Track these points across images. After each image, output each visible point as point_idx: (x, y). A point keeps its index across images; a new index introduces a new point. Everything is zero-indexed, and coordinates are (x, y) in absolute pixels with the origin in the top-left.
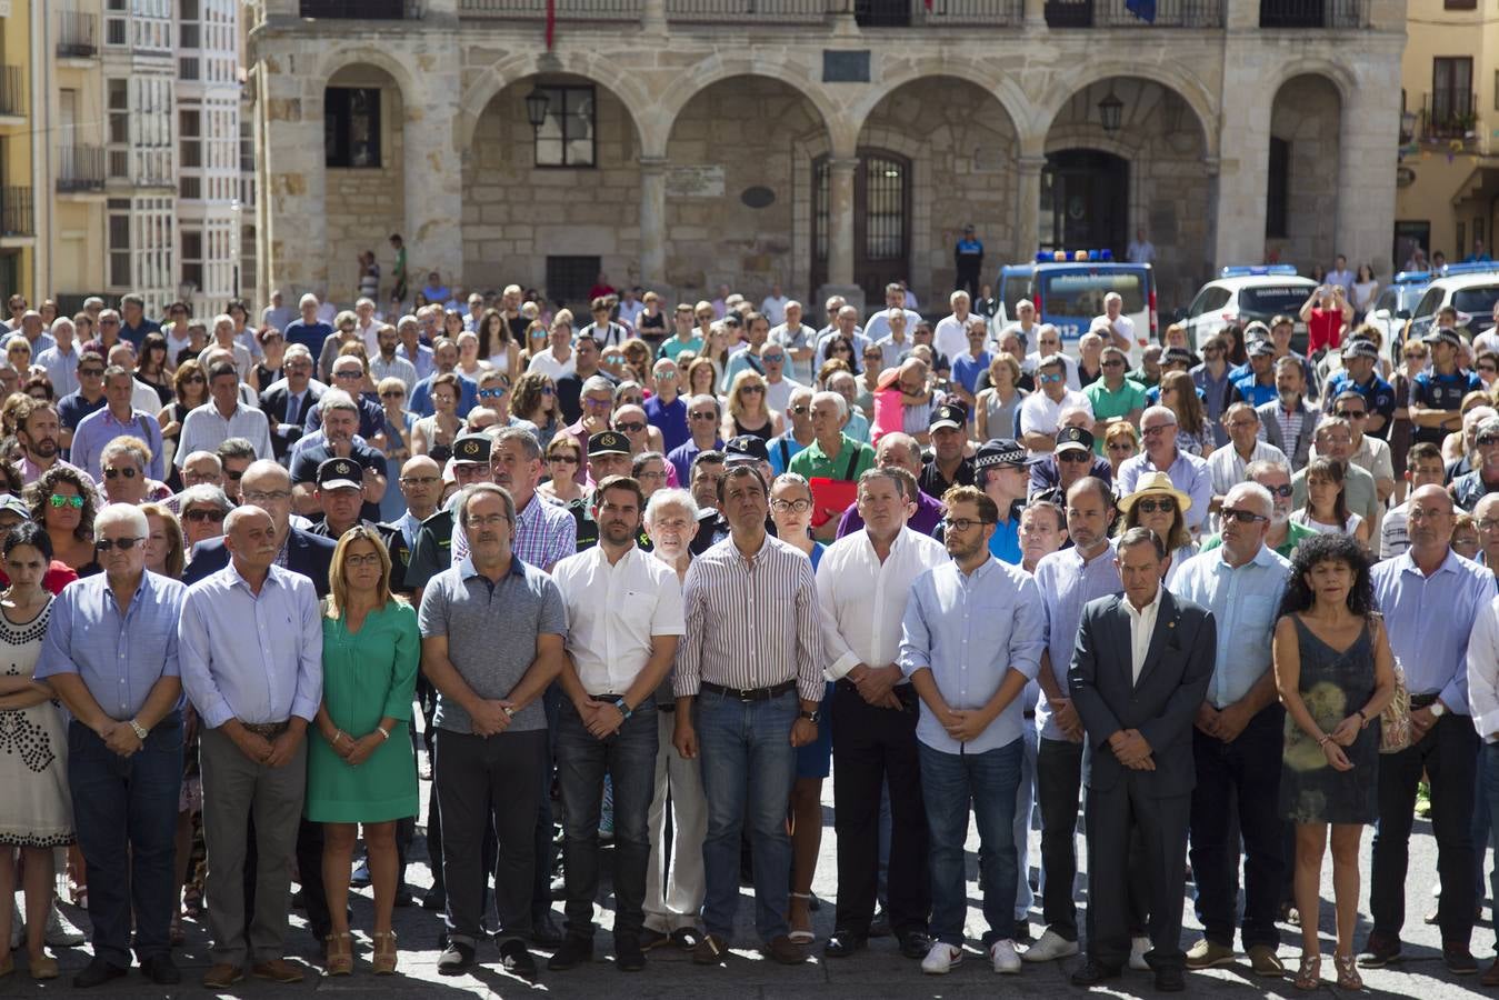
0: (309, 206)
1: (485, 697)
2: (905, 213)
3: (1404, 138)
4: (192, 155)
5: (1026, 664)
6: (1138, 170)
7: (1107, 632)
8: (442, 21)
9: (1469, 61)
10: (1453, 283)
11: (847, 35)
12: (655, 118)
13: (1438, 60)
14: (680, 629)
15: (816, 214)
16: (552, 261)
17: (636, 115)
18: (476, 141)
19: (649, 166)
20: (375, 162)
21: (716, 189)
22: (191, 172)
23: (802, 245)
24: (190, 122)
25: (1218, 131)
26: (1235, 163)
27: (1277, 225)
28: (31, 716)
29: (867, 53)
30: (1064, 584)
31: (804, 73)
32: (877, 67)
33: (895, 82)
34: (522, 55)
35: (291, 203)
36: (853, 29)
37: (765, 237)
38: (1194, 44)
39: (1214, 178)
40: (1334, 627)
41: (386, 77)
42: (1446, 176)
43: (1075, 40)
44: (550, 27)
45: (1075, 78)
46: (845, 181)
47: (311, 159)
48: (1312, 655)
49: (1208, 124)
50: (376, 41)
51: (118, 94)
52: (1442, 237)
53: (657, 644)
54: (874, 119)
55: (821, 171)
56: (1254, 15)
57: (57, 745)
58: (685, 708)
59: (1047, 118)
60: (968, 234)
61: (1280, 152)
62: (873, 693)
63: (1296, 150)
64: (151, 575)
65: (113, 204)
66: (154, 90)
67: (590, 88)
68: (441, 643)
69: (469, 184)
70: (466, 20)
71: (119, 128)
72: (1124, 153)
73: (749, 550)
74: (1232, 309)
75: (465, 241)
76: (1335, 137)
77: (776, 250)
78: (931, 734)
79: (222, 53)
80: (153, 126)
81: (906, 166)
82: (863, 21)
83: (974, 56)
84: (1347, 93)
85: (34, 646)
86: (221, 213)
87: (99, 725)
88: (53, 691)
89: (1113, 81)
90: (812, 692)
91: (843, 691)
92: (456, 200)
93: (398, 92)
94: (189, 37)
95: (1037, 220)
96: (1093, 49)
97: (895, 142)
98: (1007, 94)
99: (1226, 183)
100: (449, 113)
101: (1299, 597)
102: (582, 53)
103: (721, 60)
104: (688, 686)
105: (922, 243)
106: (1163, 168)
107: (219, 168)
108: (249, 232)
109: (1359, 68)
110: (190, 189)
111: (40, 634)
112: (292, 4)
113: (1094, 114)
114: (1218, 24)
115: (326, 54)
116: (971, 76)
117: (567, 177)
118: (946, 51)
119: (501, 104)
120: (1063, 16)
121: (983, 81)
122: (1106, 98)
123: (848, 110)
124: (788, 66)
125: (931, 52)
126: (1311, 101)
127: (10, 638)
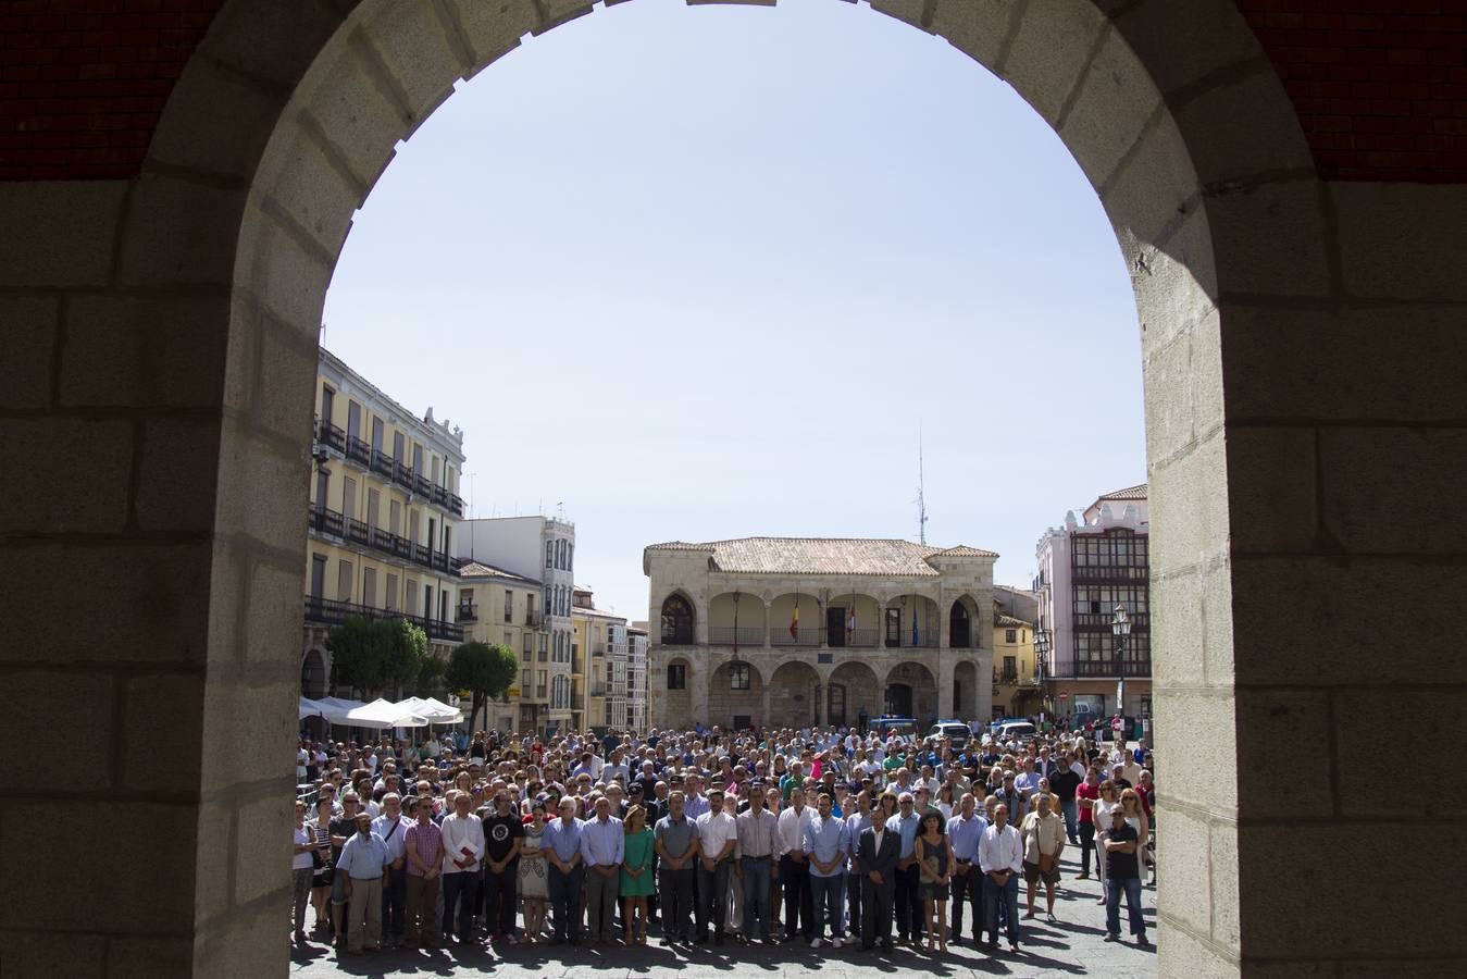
0: (661, 701)
1: (674, 858)
2: (844, 704)
3: (995, 681)
4: (631, 685)
5: (844, 849)
6: (914, 690)
7: (868, 839)
8: (703, 645)
9: (1014, 658)
10: (1006, 726)
11: (825, 650)
12: (767, 675)
13: (1006, 658)
14: (736, 838)
15: (816, 704)
16: (736, 718)
17: (761, 673)
18: (713, 681)
19: (765, 689)
20: (683, 687)
21: (786, 696)
22: (630, 690)
23: (812, 712)
24: (631, 675)
25: (938, 678)
26: (943, 688)
27: (957, 707)
28: (538, 861)
29: (830, 656)
30: (856, 824)
31: (812, 660)
32: (834, 659)
33: (840, 663)
34: (727, 655)
35: (657, 700)
36: (827, 647)
37: (801, 710)
38: (930, 652)
39: (937, 693)
40: (933, 838)
41: (687, 662)
42: (1008, 694)
43: (894, 651)
44: (735, 647)
45: (894, 662)
46: (825, 693)
47: (664, 687)
48: (929, 850)
49: (935, 676)
50: (684, 652)
51: (610, 667)
52: (1009, 710)
53: (728, 841)
54: (833, 674)
55: (818, 690)
56: (948, 645)
57: (546, 870)
58: (738, 863)
59: (886, 674)
60: (863, 709)
61: (957, 685)
62: (797, 859)
63: (962, 685)
64: (575, 819)
65: (607, 699)
66: (620, 665)
67: (748, 665)
68: (660, 841)
69: (711, 693)
70: (711, 645)
71: (610, 677)
72: (911, 685)
73: (757, 812)
74: (941, 733)
75: (709, 711)
76: (973, 680)
77: (803, 714)
78: (814, 871)
79: (640, 654)
80: (620, 676)
81: (844, 688)
82: (830, 645)
83: (864, 656)
84: (977, 667)
85: (539, 839)
86: (639, 703)
87: (559, 864)
88: (544, 853)
89: (906, 663)
90: (777, 858)
91: (787, 858)
92: (707, 698)
93: (689, 666)
94: (632, 650)
95: (883, 704)
96: (900, 654)
97: (840, 681)
98: (874, 667)
99: (941, 694)
100: (705, 672)
101: (922, 829)
102: (745, 655)
103: (786, 657)
104: (738, 855)
105: (849, 713)
106: (923, 690)
107: (639, 689)
108: (647, 708)
109: (980, 660)
110: (630, 695)
111: (541, 835)
112: (659, 640)
113: (901, 673)
114: (937, 646)
115: (669, 655)
116: (863, 661)
117: (740, 692)
118: (855, 654)
119: (721, 670)
120: (891, 644)
121: (867, 663)
122: (904, 668)
123: (826, 672)
124: (807, 658)
125: (851, 654)
126: (966, 669)
127: (533, 837)
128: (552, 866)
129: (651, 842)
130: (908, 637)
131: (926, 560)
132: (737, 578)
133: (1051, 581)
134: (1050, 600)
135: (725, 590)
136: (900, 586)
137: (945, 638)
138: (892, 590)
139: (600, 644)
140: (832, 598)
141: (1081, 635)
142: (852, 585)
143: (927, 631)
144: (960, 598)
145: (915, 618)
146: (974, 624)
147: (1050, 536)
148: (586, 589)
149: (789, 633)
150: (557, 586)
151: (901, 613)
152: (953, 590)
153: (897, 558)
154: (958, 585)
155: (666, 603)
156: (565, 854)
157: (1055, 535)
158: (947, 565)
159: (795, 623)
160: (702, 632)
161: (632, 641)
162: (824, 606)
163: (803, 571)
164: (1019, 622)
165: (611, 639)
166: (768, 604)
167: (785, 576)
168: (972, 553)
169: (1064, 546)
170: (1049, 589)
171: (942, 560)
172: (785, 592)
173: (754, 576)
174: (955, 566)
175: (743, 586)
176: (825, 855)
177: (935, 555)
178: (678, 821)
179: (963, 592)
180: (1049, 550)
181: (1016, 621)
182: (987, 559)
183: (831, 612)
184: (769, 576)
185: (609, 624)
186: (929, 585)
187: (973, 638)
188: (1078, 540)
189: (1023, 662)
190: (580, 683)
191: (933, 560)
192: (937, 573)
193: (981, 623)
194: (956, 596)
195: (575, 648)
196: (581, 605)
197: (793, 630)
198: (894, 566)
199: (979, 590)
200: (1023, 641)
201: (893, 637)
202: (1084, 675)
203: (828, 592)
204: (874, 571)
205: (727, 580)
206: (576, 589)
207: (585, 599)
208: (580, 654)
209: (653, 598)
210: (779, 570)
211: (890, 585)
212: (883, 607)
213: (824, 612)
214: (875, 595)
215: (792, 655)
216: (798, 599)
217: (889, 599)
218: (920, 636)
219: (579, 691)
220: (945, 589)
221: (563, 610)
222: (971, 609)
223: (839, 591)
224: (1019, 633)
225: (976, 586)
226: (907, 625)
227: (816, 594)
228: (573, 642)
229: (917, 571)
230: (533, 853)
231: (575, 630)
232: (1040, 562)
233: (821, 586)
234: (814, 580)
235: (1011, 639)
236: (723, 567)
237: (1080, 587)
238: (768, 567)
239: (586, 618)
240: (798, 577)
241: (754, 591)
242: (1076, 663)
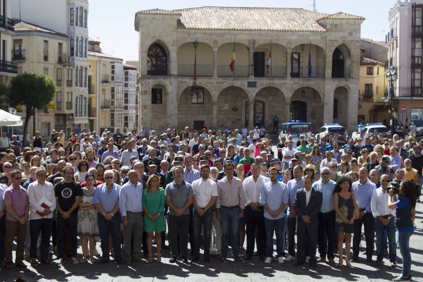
0: (148, 111)
1: (178, 208)
2: (263, 113)
3: (359, 99)
4: (126, 101)
5: (286, 202)
6: (308, 105)
7: (301, 196)
8: (174, 76)
9: (371, 85)
10: (369, 127)
11: (252, 79)
12: (215, 94)
13: (366, 85)
14: (217, 195)
15: (246, 113)
16: (195, 122)
17: (212, 94)
18: (181, 99)
19: (214, 104)
20: (161, 103)
21: (227, 108)
22: (126, 105)
23: (243, 119)
24: (126, 95)
25: (324, 97)
26: (327, 104)
27: (335, 115)
28: (91, 211)
29: (256, 82)
30: (293, 186)
31: (244, 86)
32: (258, 85)
33: (262, 87)
34: (189, 82)
35: (145, 111)
36: (253, 77)
37: (236, 117)
38: (319, 81)
39: (323, 106)
40: (345, 195)
41: (163, 86)
42: (367, 107)
43: (296, 80)
44: (195, 77)
45: (296, 87)
46: (252, 107)
47: (149, 102)
49: (322, 96)
50: (162, 80)
51: (113, 90)
52: (367, 118)
53: (212, 198)
54: (257, 95)
55: (247, 104)
56: (331, 76)
57: (96, 217)
58: (218, 211)
59: (291, 94)
60: (276, 117)
61: (336, 102)
62: (254, 208)
63: (339, 101)
64: (114, 184)
65: (111, 111)
66: (120, 89)
67: (202, 89)
68: (169, 198)
69: (179, 106)
70: (180, 75)
71: (113, 96)
72: (306, 101)
73: (230, 179)
74: (327, 132)
75: (178, 118)
76: (346, 99)
77: (238, 120)
78: (267, 215)
79: (132, 82)
80: (119, 96)
81: (264, 104)
82: (255, 76)
83: (277, 83)
84: (348, 90)
85: (91, 198)
86: (132, 112)
87: (104, 214)
88: (95, 206)
89: (303, 88)
90: (243, 207)
91: (249, 207)
92: (177, 110)
93: (166, 89)
94: (126, 79)
95: (289, 114)
96: (300, 81)
97: (261, 99)
98: (283, 90)
99: (325, 107)
100: (176, 93)
102: (201, 82)
103: (227, 83)
104: (218, 206)
105: (267, 118)
106: (313, 104)
107: (131, 104)
108: (137, 116)
109: (351, 86)
110: (126, 108)
111: (93, 195)
112: (146, 73)
113: (300, 94)
114: (324, 77)
115: (152, 82)
116: (276, 86)
117: (198, 105)
118: (271, 82)
119: (185, 91)
120: (294, 75)
121: (278, 87)
122: (302, 91)
123: (252, 93)
124: (241, 84)
125: (268, 82)
126: (341, 92)
127: (87, 196)
128: (100, 216)
129: (163, 198)
130: (305, 71)
131: (318, 21)
132: (196, 33)
133: (398, 35)
134: (397, 47)
135: (189, 40)
136: (300, 38)
137: (329, 72)
138: (296, 41)
139: (106, 76)
140: (256, 46)
141: (416, 70)
142: (269, 38)
143: (317, 68)
144: (339, 46)
145: (310, 59)
146: (348, 63)
147: (399, 6)
148: (96, 40)
149: (229, 68)
150: (78, 37)
151: (301, 55)
152: (334, 41)
153: (298, 20)
154: (337, 38)
155: (150, 49)
156: (108, 206)
157: (402, 6)
158: (331, 25)
159: (233, 62)
160: (173, 68)
161: (126, 74)
162: (252, 51)
163: (239, 28)
164: (376, 62)
165: (113, 72)
166: (216, 49)
167: (227, 32)
168: (347, 17)
169: (407, 13)
170: (397, 41)
171: (329, 22)
172: (226, 42)
173: (207, 31)
174: (336, 26)
175: (200, 38)
176: (274, 205)
177: (323, 18)
178: (180, 185)
179: (341, 42)
180: (398, 15)
181: (373, 61)
182: (357, 21)
183: (256, 55)
184: (216, 32)
185: (112, 63)
186: (319, 37)
187: (346, 72)
188: (417, 9)
189: (377, 87)
190: (93, 101)
191: (322, 22)
192: (325, 30)
193: (352, 62)
194: (336, 45)
195: (90, 78)
196: (93, 50)
197: (232, 66)
198: (297, 25)
199: (351, 41)
200: (378, 74)
201: (296, 71)
202: (417, 96)
203: (254, 42)
204: (284, 29)
205: (189, 34)
206: (90, 40)
207: (96, 46)
208: (93, 82)
209: (142, 45)
210: (223, 28)
211: (294, 37)
212: (289, 51)
213: (252, 55)
214: (284, 44)
215: (232, 82)
216: (235, 46)
217: (293, 46)
218: (313, 70)
219: (93, 105)
220: (330, 40)
221: (81, 53)
222: (346, 54)
223: (261, 41)
224: (375, 69)
225: (349, 38)
226: (304, 63)
227: (246, 43)
228: (89, 73)
229: (312, 29)
230: (88, 206)
231: (90, 66)
232: (391, 22)
233: (249, 38)
234: (245, 34)
235: (370, 73)
236: (186, 26)
237: (416, 39)
238: (215, 25)
239: (96, 59)
240: (235, 32)
241: (206, 41)
242: (413, 88)
